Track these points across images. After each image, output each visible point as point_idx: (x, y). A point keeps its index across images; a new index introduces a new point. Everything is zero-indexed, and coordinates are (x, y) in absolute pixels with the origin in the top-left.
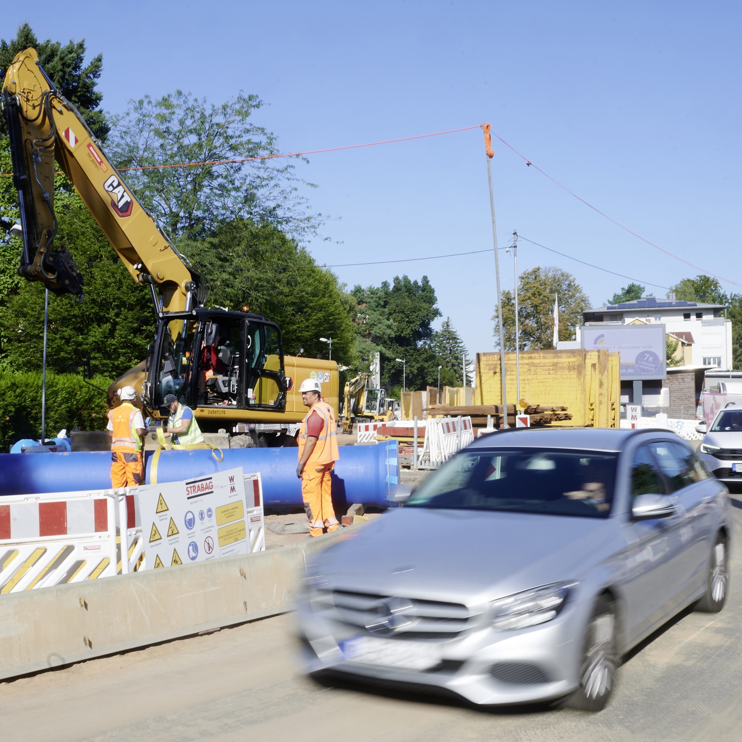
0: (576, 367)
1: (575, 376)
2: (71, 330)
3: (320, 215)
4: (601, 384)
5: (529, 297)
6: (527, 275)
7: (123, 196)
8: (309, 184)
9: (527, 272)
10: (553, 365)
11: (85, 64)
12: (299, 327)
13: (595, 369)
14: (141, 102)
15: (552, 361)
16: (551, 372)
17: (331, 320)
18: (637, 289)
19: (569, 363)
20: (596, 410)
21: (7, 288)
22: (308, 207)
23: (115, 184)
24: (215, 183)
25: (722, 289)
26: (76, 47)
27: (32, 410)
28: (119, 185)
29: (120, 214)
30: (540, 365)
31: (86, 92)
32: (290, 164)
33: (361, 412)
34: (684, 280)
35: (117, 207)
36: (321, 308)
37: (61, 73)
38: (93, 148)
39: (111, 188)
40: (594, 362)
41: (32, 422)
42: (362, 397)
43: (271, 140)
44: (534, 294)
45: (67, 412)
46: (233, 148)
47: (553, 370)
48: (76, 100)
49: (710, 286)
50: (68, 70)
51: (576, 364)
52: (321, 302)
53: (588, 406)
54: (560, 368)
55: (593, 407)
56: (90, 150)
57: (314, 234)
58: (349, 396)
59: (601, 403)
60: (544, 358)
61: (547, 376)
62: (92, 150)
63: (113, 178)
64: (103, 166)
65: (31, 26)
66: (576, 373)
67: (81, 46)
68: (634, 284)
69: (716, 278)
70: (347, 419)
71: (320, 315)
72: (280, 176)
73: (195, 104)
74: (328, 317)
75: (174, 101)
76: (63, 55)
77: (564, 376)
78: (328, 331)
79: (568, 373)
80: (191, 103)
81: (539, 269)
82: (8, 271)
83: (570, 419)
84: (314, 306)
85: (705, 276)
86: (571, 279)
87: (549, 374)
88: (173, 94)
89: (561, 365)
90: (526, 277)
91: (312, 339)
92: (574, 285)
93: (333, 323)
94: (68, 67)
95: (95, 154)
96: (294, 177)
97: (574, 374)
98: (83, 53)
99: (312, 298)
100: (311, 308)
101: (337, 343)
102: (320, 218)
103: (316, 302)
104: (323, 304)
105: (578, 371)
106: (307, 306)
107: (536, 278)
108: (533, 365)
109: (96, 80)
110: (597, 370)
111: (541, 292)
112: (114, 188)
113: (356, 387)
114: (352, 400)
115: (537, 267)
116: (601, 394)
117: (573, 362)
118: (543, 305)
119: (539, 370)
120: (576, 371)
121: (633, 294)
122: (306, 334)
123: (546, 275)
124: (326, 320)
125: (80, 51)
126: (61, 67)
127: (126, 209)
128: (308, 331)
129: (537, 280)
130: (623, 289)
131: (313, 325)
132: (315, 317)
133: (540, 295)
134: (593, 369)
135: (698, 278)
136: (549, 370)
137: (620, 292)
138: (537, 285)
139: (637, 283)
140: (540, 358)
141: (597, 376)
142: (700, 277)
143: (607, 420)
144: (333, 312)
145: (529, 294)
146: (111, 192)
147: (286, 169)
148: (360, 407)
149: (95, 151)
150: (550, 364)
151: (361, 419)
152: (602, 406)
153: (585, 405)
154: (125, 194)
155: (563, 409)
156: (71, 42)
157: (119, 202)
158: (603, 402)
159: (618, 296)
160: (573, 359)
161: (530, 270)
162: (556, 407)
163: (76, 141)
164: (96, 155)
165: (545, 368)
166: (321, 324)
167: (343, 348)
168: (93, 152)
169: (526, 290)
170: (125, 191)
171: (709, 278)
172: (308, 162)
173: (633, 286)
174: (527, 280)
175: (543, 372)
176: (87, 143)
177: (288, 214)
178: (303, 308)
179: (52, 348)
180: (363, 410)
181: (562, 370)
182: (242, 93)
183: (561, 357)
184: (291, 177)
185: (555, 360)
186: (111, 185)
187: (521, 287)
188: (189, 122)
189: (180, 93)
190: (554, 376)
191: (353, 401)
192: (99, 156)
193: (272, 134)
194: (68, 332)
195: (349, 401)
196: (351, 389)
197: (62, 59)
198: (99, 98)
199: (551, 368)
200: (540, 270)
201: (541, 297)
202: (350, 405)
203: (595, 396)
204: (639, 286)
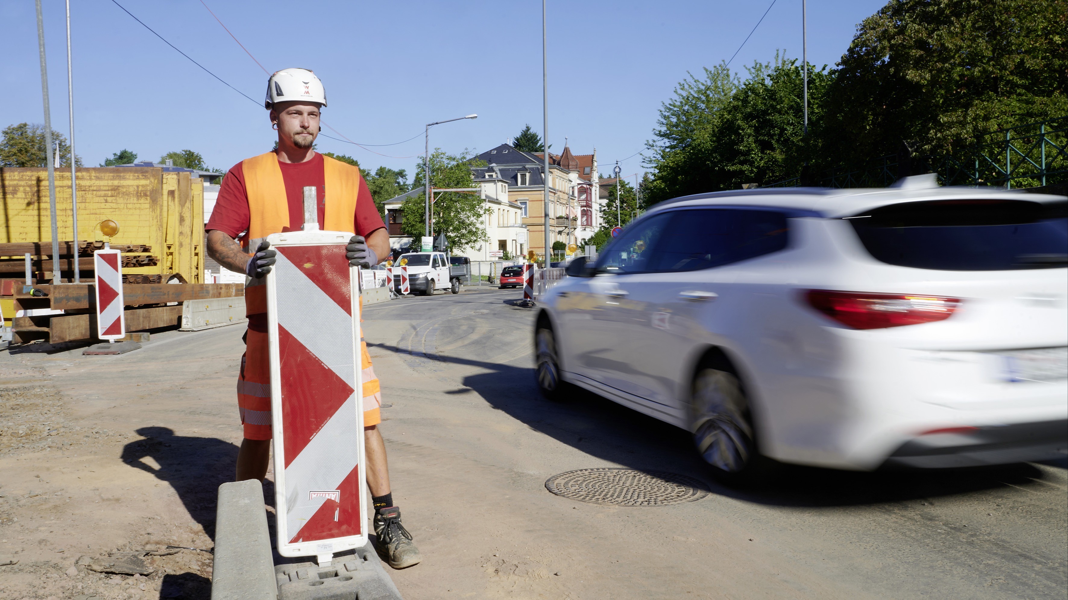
0: (148, 193)
1: (147, 206)
4: (182, 220)
5: (15, 153)
6: (11, 130)
9: (12, 127)
10: (112, 190)
13: (174, 197)
15: (110, 183)
16: (109, 199)
18: (130, 155)
19: (138, 187)
20: (176, 255)
25: (205, 163)
30: (92, 188)
34: (170, 153)
40: (172, 189)
44: (20, 151)
47: (112, 196)
49: (194, 161)
51: (149, 188)
53: (166, 250)
54: (123, 193)
55: (171, 251)
59: (181, 245)
60: (98, 178)
61: (103, 205)
66: (148, 202)
68: (127, 150)
69: (199, 154)
77: (130, 206)
79: (135, 201)
81: (25, 125)
83: (155, 264)
85: (189, 151)
86: (61, 138)
87: (106, 201)
89: (124, 190)
90: (11, 133)
92: (65, 145)
97: (145, 203)
105: (151, 198)
107: (22, 134)
108: (80, 188)
110: (176, 200)
111: (29, 149)
115: (24, 123)
116: (181, 233)
117: (143, 186)
118: (31, 162)
119: (89, 195)
120: (148, 198)
121: (125, 160)
123: (34, 133)
129: (24, 136)
130: (115, 154)
133: (27, 152)
134: (170, 198)
135: (184, 152)
136: (105, 196)
137: (112, 157)
138: (24, 141)
139: (129, 150)
140: (91, 179)
141: (175, 208)
142: (186, 151)
143: (191, 268)
145: (14, 150)
150: (107, 188)
152: (183, 250)
153: (162, 247)
155: (146, 249)
158: (184, 243)
159: (110, 160)
160: (143, 182)
161: (16, 125)
162: (134, 246)
165: (99, 193)
169: (12, 146)
171: (193, 153)
173: (125, 152)
174: (12, 135)
175: (97, 199)
181: (127, 197)
183: (124, 179)
185: (116, 183)
187: (5, 142)
190: (114, 205)
199: (110, 193)
200: (27, 127)
201: (28, 154)
203: (174, 235)
204: (131, 153)
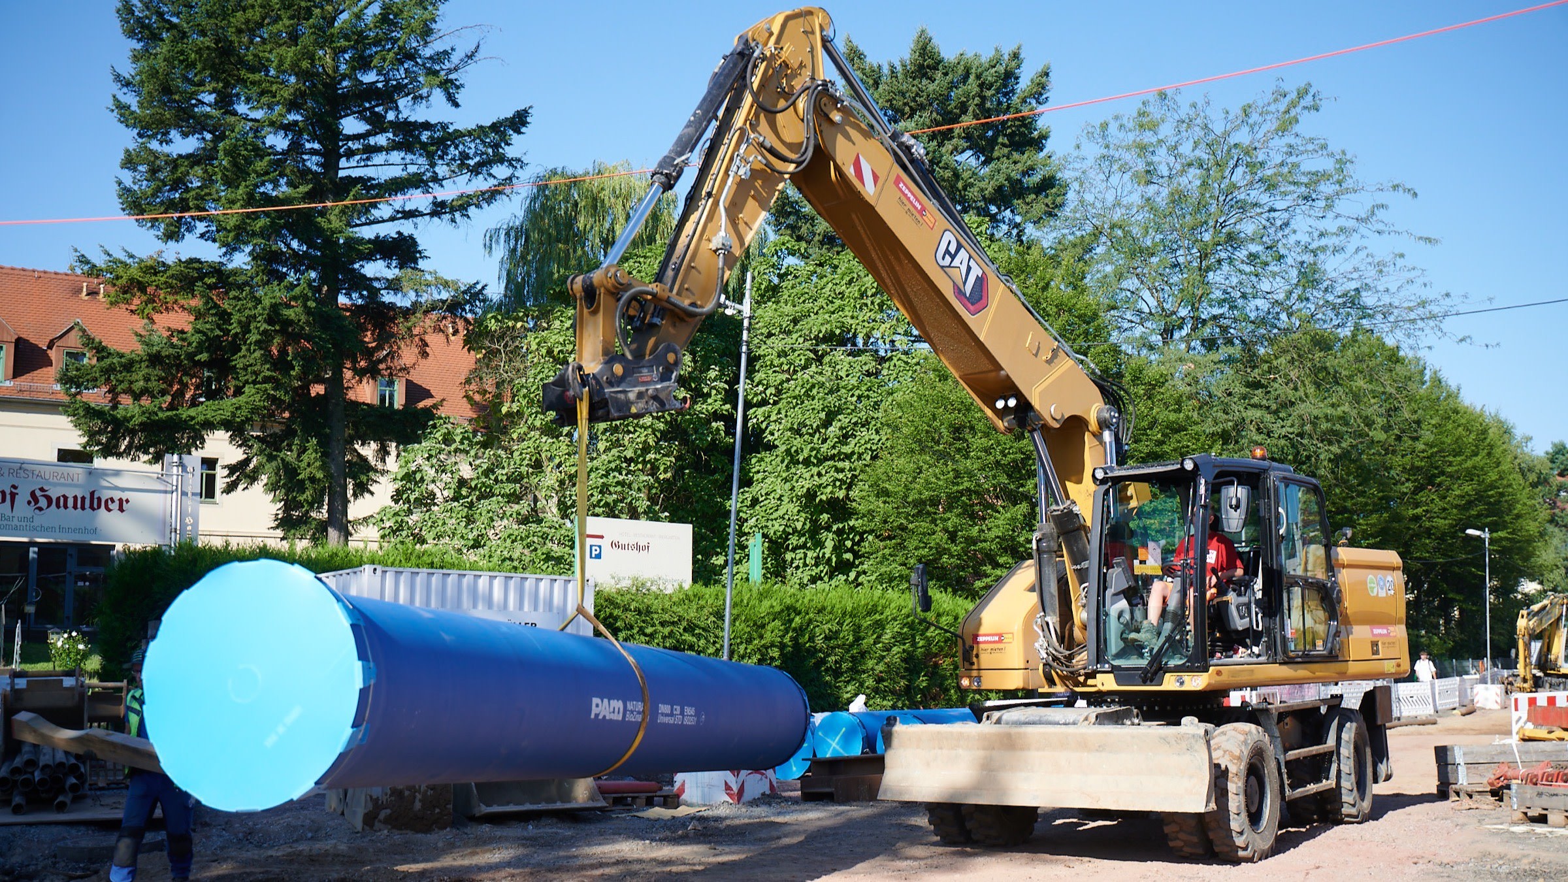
2: (958, 515)
3: (1448, 295)
7: (969, 269)
8: (1421, 238)
11: (1024, 83)
12: (1427, 511)
14: (1105, 126)
17: (1492, 496)
21: (871, 449)
22: (1425, 285)
23: (952, 249)
24: (1242, 254)
26: (1006, 57)
27: (829, 655)
28: (959, 247)
29: (972, 308)
31: (1020, 126)
32: (1379, 202)
33: (1554, 666)
35: (965, 294)
36: (1470, 475)
37: (977, 100)
38: (905, 184)
39: (948, 258)
41: (827, 678)
42: (1556, 639)
43: (1342, 163)
45: (903, 660)
46: (1270, 186)
48: (1006, 141)
50: (989, 93)
52: (1469, 464)
56: (901, 190)
57: (1439, 334)
58: (1527, 637)
62: (904, 188)
63: (948, 236)
64: (928, 218)
65: (930, 33)
67: (1015, 56)
70: (1525, 680)
71: (1468, 488)
72: (1363, 230)
73: (1192, 112)
74: (1486, 491)
75: (1155, 111)
76: (980, 70)
78: (1487, 516)
80: (1184, 111)
82: (873, 423)
84: (1457, 471)
88: (1152, 100)
91: (1456, 532)
93: (1498, 502)
94: (989, 89)
95: (909, 195)
96: (1392, 228)
98: (1019, 67)
99: (1451, 459)
100: (1451, 476)
101: (1506, 539)
102: (1448, 301)
103: (1460, 464)
104: (1475, 467)
106: (1443, 473)
109: (1040, 109)
112: (953, 257)
113: (1541, 620)
114: (1533, 644)
122: (1440, 522)
124: (1480, 497)
125: (1013, 64)
126: (978, 89)
127: (978, 297)
128: (1445, 518)
131: (1456, 506)
132: (1457, 492)
144: (1495, 481)
146: (949, 266)
147: (1373, 213)
148: (1552, 657)
149: (910, 191)
151: (1554, 680)
154: (972, 263)
156: (997, 50)
157: (965, 283)
163: (876, 178)
164: (912, 198)
166: (1470, 504)
167: (1520, 549)
168: (907, 192)
170: (970, 257)
172: (1415, 195)
176: (892, 178)
177: (1386, 299)
178: (1435, 476)
179: (931, 548)
180: (1559, 663)
182: (1282, 84)
184: (1386, 229)
186: (947, 252)
188: (1186, 149)
189: (1163, 96)
191: (1536, 646)
192: (917, 199)
193: (1344, 153)
194: (953, 520)
195: (1528, 646)
196: (1531, 623)
197: (978, 77)
198: (1044, 137)
202: (1530, 655)
